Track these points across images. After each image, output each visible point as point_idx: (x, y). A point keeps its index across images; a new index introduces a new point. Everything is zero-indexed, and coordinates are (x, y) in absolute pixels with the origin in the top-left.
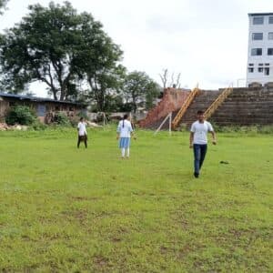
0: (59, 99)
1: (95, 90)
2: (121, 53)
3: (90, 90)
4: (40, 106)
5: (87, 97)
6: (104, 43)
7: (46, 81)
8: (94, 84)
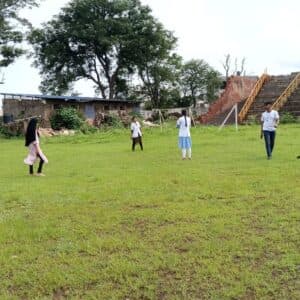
0: (108, 98)
1: (148, 84)
2: (175, 40)
3: (142, 84)
4: (87, 107)
5: (139, 92)
6: (155, 29)
7: (92, 78)
8: (146, 78)
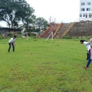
0: (11, 28)
2: (34, 10)
3: (23, 24)
4: (3, 30)
5: (22, 27)
7: (6, 21)
